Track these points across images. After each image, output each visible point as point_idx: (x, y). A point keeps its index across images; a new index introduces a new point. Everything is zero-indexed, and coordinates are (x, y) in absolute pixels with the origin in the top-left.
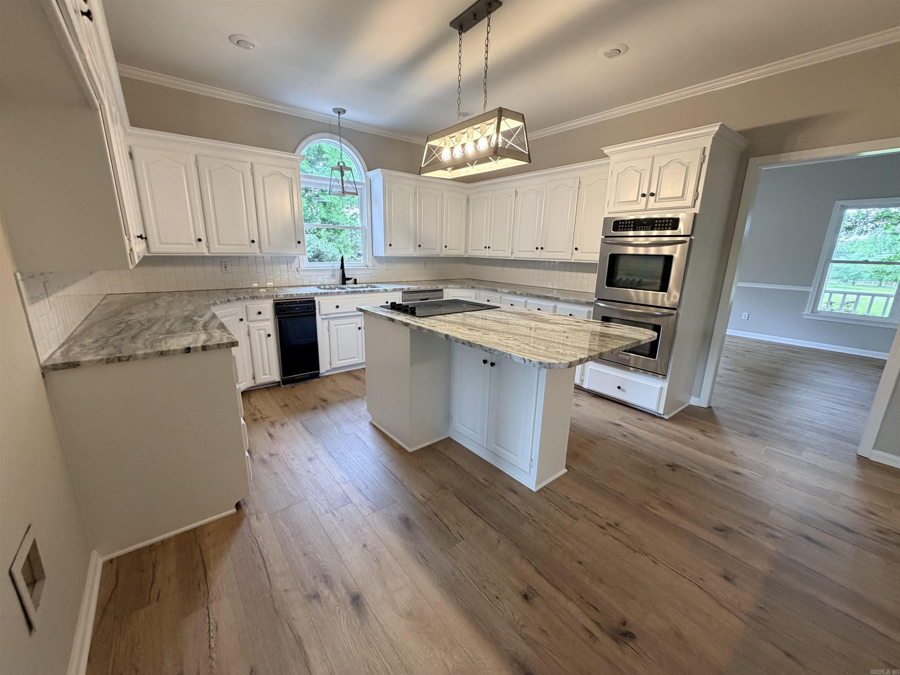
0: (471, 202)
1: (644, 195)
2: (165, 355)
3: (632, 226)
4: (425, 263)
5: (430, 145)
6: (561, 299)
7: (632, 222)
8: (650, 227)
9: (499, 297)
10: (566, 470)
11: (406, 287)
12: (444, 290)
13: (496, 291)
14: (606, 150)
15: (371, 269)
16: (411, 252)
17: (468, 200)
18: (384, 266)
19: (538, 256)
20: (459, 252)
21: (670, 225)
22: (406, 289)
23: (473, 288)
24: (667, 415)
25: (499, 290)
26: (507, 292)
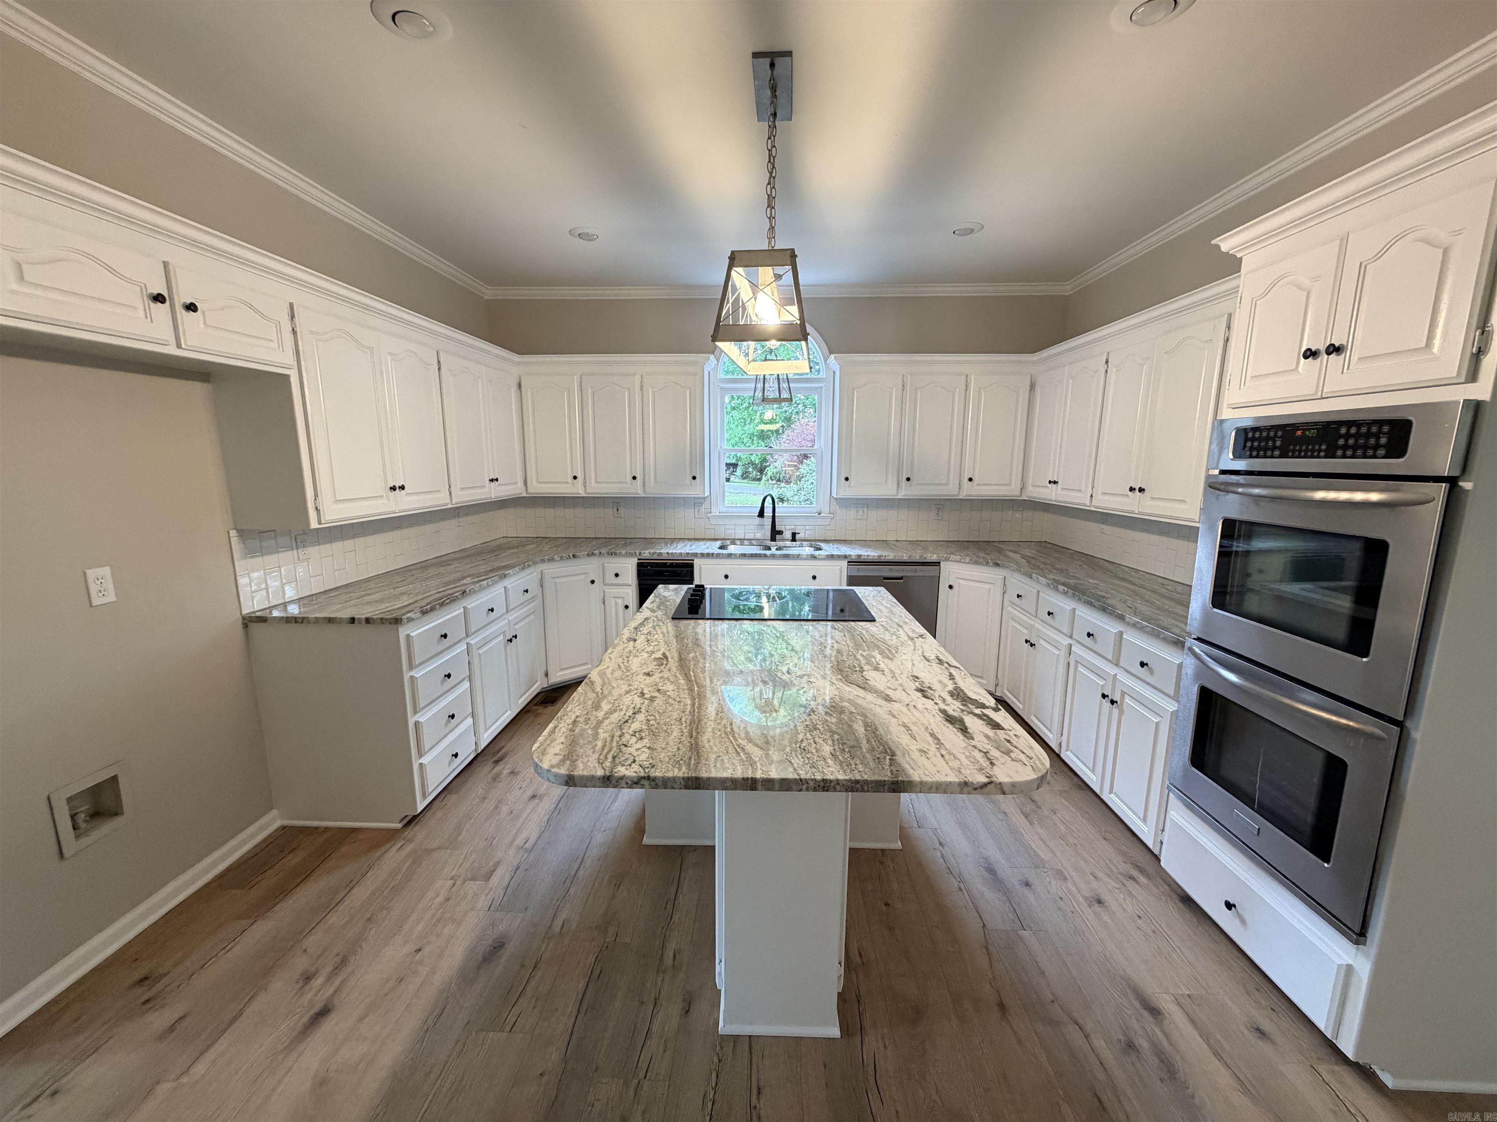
0: (1038, 390)
1: (1311, 354)
2: (333, 623)
3: (1278, 443)
7: (1280, 434)
8: (1324, 447)
9: (1035, 591)
11: (854, 552)
12: (941, 564)
13: (1030, 577)
15: (827, 517)
16: (888, 489)
17: (1032, 387)
18: (852, 513)
19: (1133, 506)
21: (1383, 441)
22: (854, 557)
23: (997, 565)
24: (1394, 1075)
25: (1034, 575)
26: (1045, 583)
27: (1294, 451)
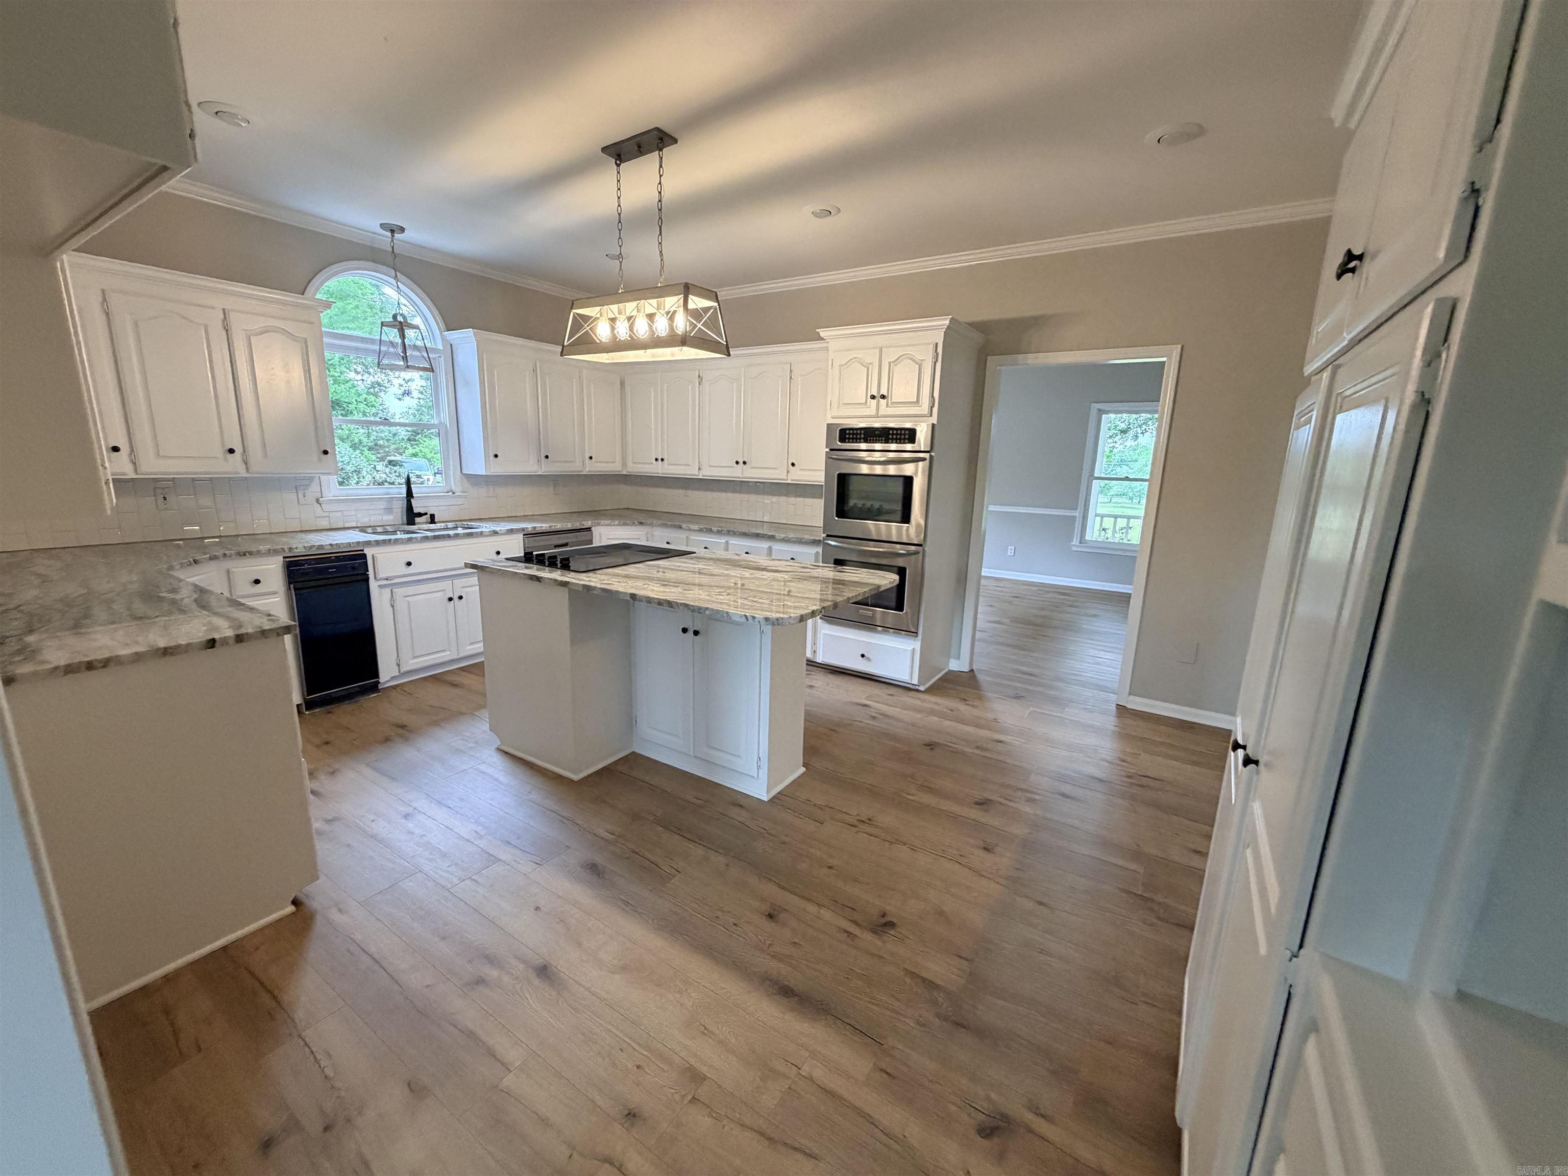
0: (628, 389)
1: (873, 397)
2: (172, 654)
3: (862, 436)
4: (555, 486)
5: (576, 313)
6: (777, 537)
7: (862, 432)
8: (883, 439)
9: (685, 537)
10: (803, 769)
11: (529, 526)
12: (593, 529)
13: (681, 527)
14: (823, 333)
15: (459, 496)
16: (531, 467)
17: (622, 384)
18: (483, 491)
19: (738, 473)
20: (616, 467)
21: (907, 437)
22: (530, 529)
23: (641, 523)
24: (924, 685)
25: (684, 526)
26: (698, 529)
27: (870, 440)
